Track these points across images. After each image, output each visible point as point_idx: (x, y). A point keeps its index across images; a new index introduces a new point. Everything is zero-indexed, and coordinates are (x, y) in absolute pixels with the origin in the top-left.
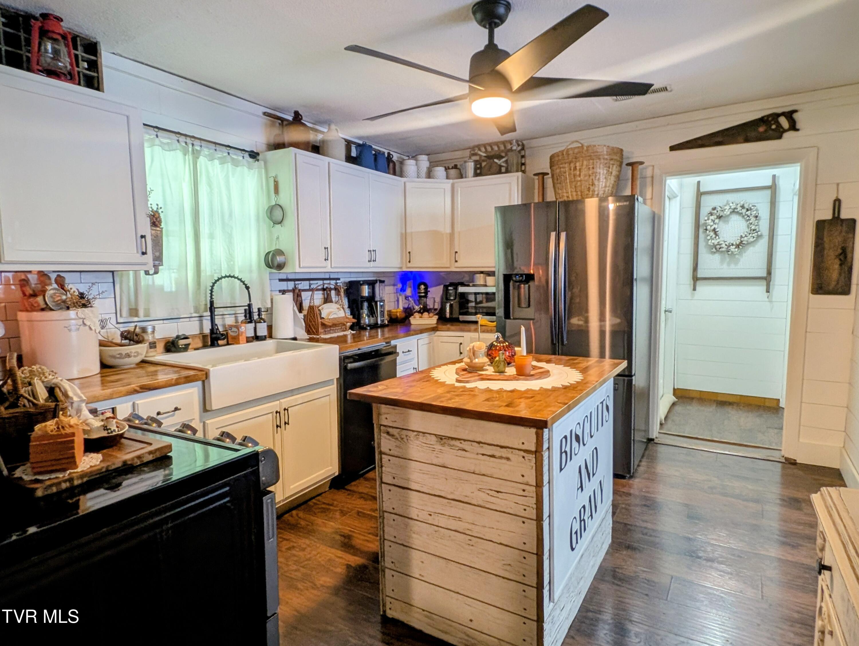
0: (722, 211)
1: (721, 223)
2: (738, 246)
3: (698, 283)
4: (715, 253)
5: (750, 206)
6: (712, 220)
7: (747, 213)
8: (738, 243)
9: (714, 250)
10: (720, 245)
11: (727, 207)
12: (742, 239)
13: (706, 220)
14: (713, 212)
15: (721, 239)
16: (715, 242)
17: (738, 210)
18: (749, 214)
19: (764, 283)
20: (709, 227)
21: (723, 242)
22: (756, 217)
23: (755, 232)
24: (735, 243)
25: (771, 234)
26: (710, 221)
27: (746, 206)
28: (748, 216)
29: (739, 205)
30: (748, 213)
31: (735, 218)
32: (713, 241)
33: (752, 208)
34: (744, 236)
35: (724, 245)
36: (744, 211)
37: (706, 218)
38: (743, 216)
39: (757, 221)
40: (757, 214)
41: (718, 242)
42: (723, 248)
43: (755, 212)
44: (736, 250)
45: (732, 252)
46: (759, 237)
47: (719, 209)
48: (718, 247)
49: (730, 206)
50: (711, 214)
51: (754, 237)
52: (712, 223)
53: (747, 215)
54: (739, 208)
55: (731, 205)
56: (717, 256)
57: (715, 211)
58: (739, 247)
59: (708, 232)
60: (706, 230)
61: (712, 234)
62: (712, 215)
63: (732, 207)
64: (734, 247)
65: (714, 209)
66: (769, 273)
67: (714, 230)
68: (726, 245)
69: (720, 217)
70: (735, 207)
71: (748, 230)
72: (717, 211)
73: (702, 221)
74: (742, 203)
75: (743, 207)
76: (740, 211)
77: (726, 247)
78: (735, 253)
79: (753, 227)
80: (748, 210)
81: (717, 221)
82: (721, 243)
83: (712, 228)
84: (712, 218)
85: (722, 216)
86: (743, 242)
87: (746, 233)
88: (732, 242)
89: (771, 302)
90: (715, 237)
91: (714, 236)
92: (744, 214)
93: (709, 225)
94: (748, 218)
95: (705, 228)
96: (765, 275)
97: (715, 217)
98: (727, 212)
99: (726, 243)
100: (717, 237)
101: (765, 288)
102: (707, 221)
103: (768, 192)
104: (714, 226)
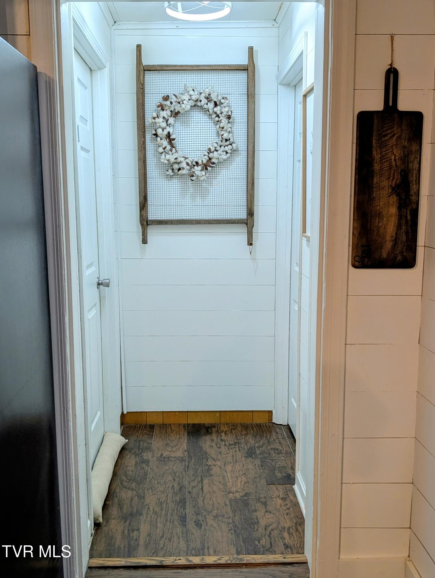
0: (179, 103)
1: (178, 124)
2: (205, 167)
3: (152, 231)
4: (171, 177)
5: (220, 98)
6: (164, 118)
7: (215, 109)
8: (205, 161)
9: (170, 172)
10: (179, 163)
11: (186, 97)
12: (211, 155)
13: (154, 118)
14: (165, 103)
15: (180, 153)
16: (171, 158)
17: (203, 103)
18: (218, 112)
19: (244, 229)
20: (159, 131)
21: (183, 159)
22: (229, 117)
23: (228, 143)
24: (200, 162)
25: (251, 147)
26: (161, 120)
27: (214, 98)
28: (218, 116)
29: (203, 95)
30: (217, 109)
31: (198, 117)
32: (168, 157)
33: (223, 101)
34: (213, 149)
35: (184, 165)
36: (211, 105)
37: (155, 115)
38: (210, 115)
39: (229, 125)
40: (230, 113)
41: (176, 159)
42: (183, 168)
43: (227, 109)
44: (203, 173)
45: (198, 176)
46: (234, 151)
47: (173, 99)
48: (176, 167)
49: (191, 96)
50: (162, 107)
51: (227, 153)
52: (164, 125)
53: (216, 113)
54: (204, 101)
55: (191, 92)
56: (175, 184)
57: (168, 103)
58: (207, 169)
59: (159, 139)
60: (156, 135)
61: (165, 143)
62: (163, 110)
63: (194, 97)
64: (200, 168)
65: (166, 98)
66: (251, 213)
67: (169, 135)
68: (188, 164)
69: (176, 114)
70: (197, 97)
71: (218, 140)
72: (171, 103)
73: (149, 120)
74: (207, 91)
75: (208, 98)
76: (206, 106)
77: (188, 167)
78: (202, 179)
79: (226, 136)
80: (216, 105)
81: (171, 120)
82: (179, 160)
83: (166, 132)
84: (164, 114)
85: (179, 112)
86: (213, 160)
87: (215, 145)
88: (196, 160)
89: (254, 259)
90: (171, 150)
91: (169, 147)
92: (211, 111)
93: (160, 127)
94: (217, 119)
95: (154, 132)
96: (243, 215)
97: (169, 113)
98: (187, 106)
99: (187, 161)
100: (174, 149)
101: (245, 237)
102: (157, 120)
103: (242, 77)
104: (168, 129)
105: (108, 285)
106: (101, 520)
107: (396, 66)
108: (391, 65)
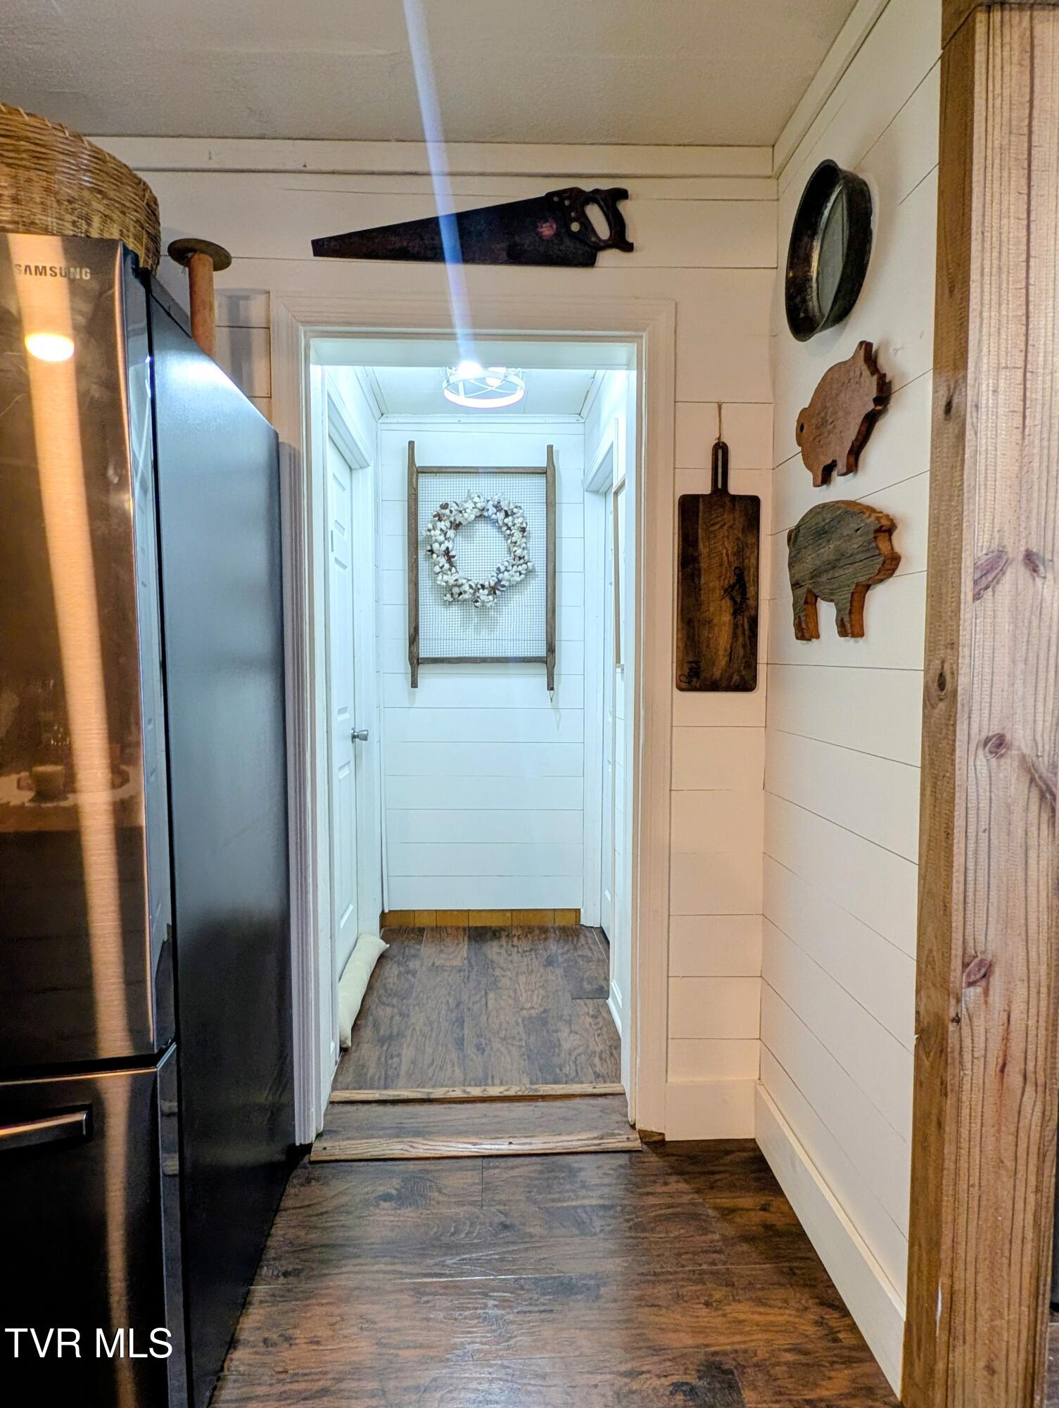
0: (461, 512)
1: (459, 539)
2: (493, 590)
3: (422, 670)
4: (450, 603)
5: (512, 506)
6: (441, 530)
7: (506, 520)
8: (492, 584)
9: (448, 597)
10: (460, 586)
11: (470, 505)
12: (500, 576)
13: (429, 530)
14: (443, 511)
15: (461, 574)
16: (451, 579)
17: (490, 512)
18: (510, 524)
19: (543, 670)
20: (436, 546)
21: (464, 581)
22: (523, 530)
23: (522, 561)
24: (486, 584)
25: (551, 567)
26: (438, 532)
27: (504, 505)
28: (509, 528)
29: (491, 503)
30: (509, 520)
31: (483, 529)
32: (446, 578)
33: (515, 510)
34: (503, 569)
35: (466, 588)
36: (501, 516)
37: (430, 526)
38: (500, 528)
39: (524, 540)
40: (524, 525)
41: (456, 580)
42: (465, 592)
43: (520, 520)
44: (491, 598)
45: (483, 602)
46: (530, 572)
47: (454, 507)
48: (456, 590)
49: (475, 503)
50: (439, 517)
51: (520, 574)
52: (441, 538)
53: (507, 525)
54: (493, 510)
55: (476, 499)
56: (455, 610)
57: (447, 511)
58: (495, 593)
59: (435, 556)
60: (432, 551)
61: (443, 561)
62: (440, 520)
63: (479, 505)
64: (486, 592)
65: (445, 506)
66: (551, 649)
67: (447, 552)
68: (471, 587)
69: (456, 526)
70: (483, 504)
71: (510, 558)
72: (451, 512)
73: (422, 532)
74: (496, 498)
75: (498, 507)
76: (494, 516)
77: (472, 591)
78: (488, 605)
79: (519, 552)
80: (507, 515)
81: (451, 533)
82: (460, 582)
83: (443, 548)
84: (442, 525)
85: (460, 524)
86: (503, 583)
87: (506, 564)
88: (481, 582)
89: (556, 709)
90: (450, 570)
91: (447, 566)
92: (501, 523)
93: (436, 541)
94: (508, 532)
95: (429, 548)
96: (542, 652)
97: (448, 524)
98: (470, 515)
99: (471, 583)
100: (453, 569)
101: (544, 680)
102: (433, 532)
103: (540, 482)
104: (447, 544)
105: (365, 738)
106: (349, 1043)
107: (724, 440)
108: (719, 438)
